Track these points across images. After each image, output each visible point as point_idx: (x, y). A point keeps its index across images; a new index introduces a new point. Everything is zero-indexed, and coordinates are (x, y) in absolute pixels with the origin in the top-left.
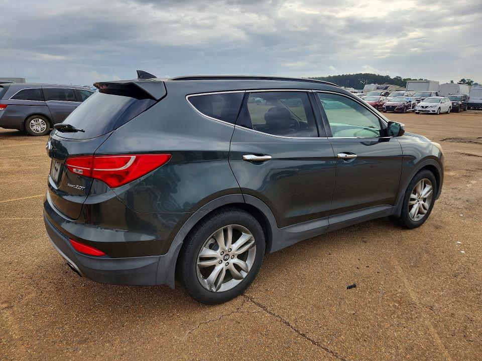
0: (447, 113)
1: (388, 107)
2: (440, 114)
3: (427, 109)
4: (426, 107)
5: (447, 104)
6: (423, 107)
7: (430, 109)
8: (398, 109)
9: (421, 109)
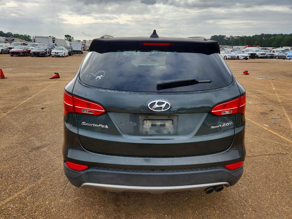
0: (67, 56)
1: (34, 53)
2: (65, 56)
3: (58, 54)
4: (58, 53)
5: (66, 52)
6: (56, 53)
7: (60, 54)
8: (41, 54)
9: (55, 54)
